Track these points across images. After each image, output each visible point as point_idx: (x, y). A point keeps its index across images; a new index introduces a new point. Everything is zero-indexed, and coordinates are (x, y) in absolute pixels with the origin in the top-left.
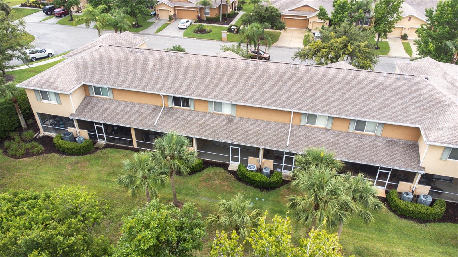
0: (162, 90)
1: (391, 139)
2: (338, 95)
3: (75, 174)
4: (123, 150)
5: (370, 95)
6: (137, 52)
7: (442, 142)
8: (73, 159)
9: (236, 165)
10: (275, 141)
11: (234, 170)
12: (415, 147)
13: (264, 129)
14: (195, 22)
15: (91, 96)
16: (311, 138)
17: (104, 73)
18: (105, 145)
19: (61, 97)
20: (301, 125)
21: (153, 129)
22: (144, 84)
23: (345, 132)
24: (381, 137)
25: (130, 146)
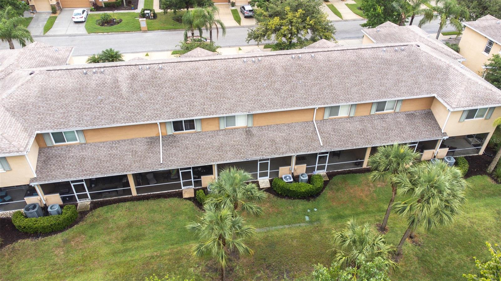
0: (156, 116)
1: (408, 113)
2: (353, 80)
3: (75, 257)
4: (121, 204)
5: (381, 73)
6: (94, 73)
7: (463, 106)
8: (58, 238)
9: (265, 180)
10: (307, 143)
11: (267, 187)
12: (430, 115)
13: (289, 134)
14: (91, 11)
15: (49, 147)
16: (340, 131)
17: (61, 111)
18: (92, 205)
19: (10, 161)
20: (325, 120)
21: (161, 168)
22: (129, 114)
23: (367, 116)
24: (400, 113)
25: (126, 196)
